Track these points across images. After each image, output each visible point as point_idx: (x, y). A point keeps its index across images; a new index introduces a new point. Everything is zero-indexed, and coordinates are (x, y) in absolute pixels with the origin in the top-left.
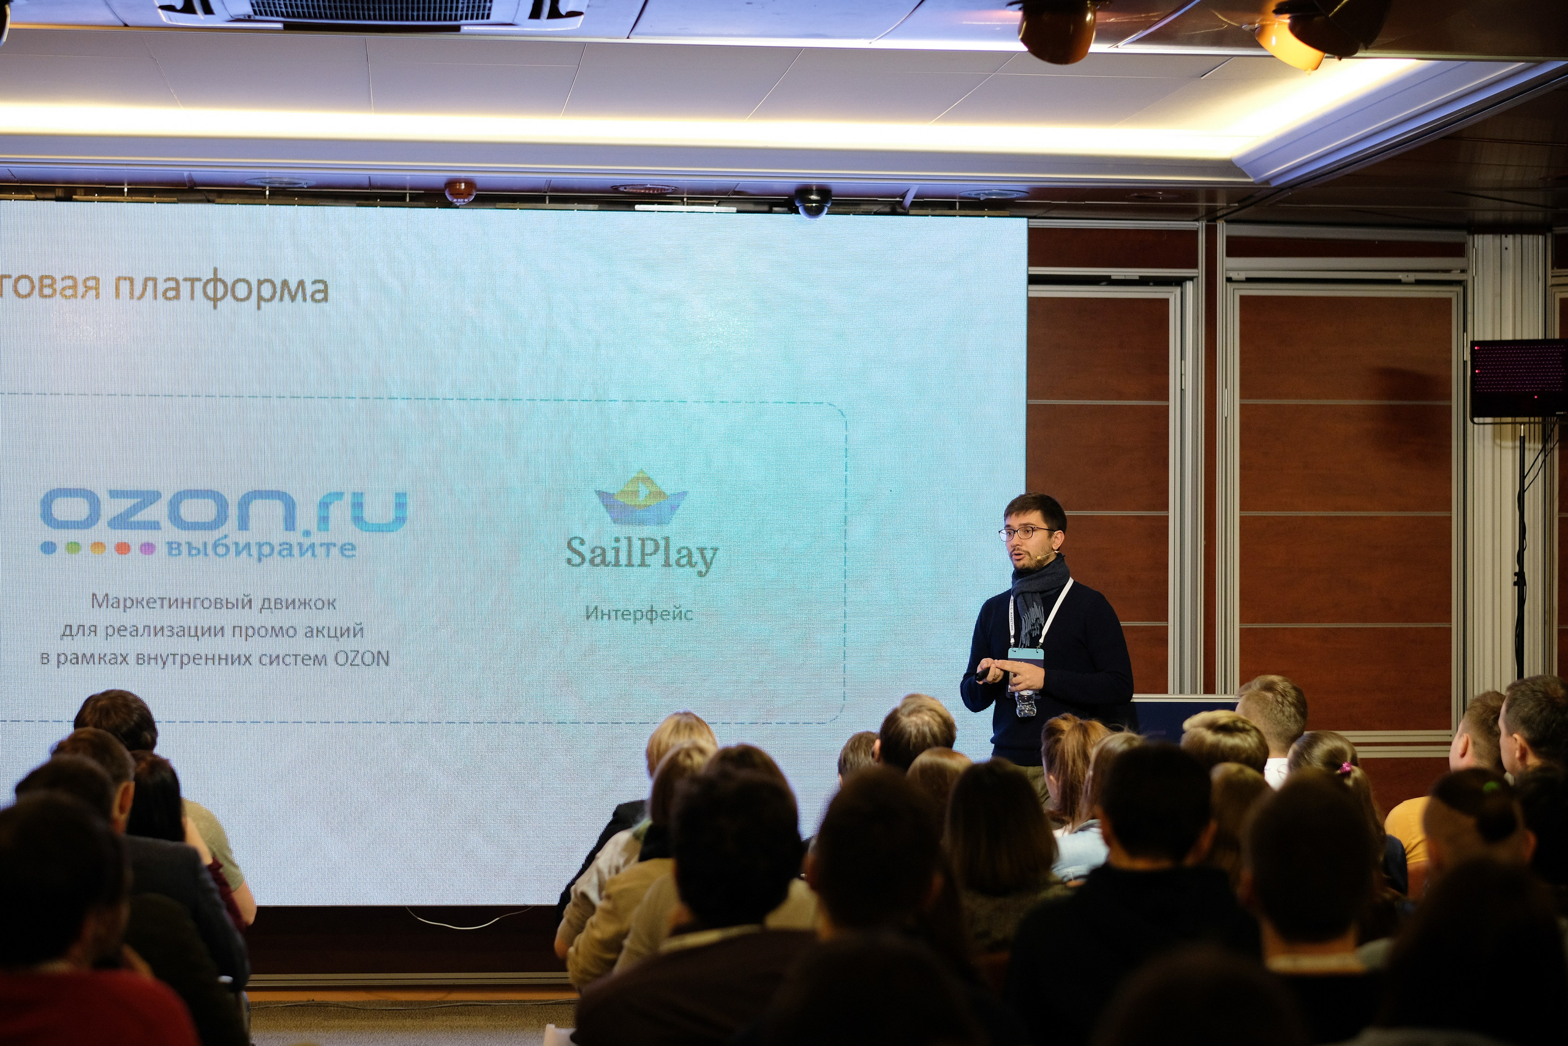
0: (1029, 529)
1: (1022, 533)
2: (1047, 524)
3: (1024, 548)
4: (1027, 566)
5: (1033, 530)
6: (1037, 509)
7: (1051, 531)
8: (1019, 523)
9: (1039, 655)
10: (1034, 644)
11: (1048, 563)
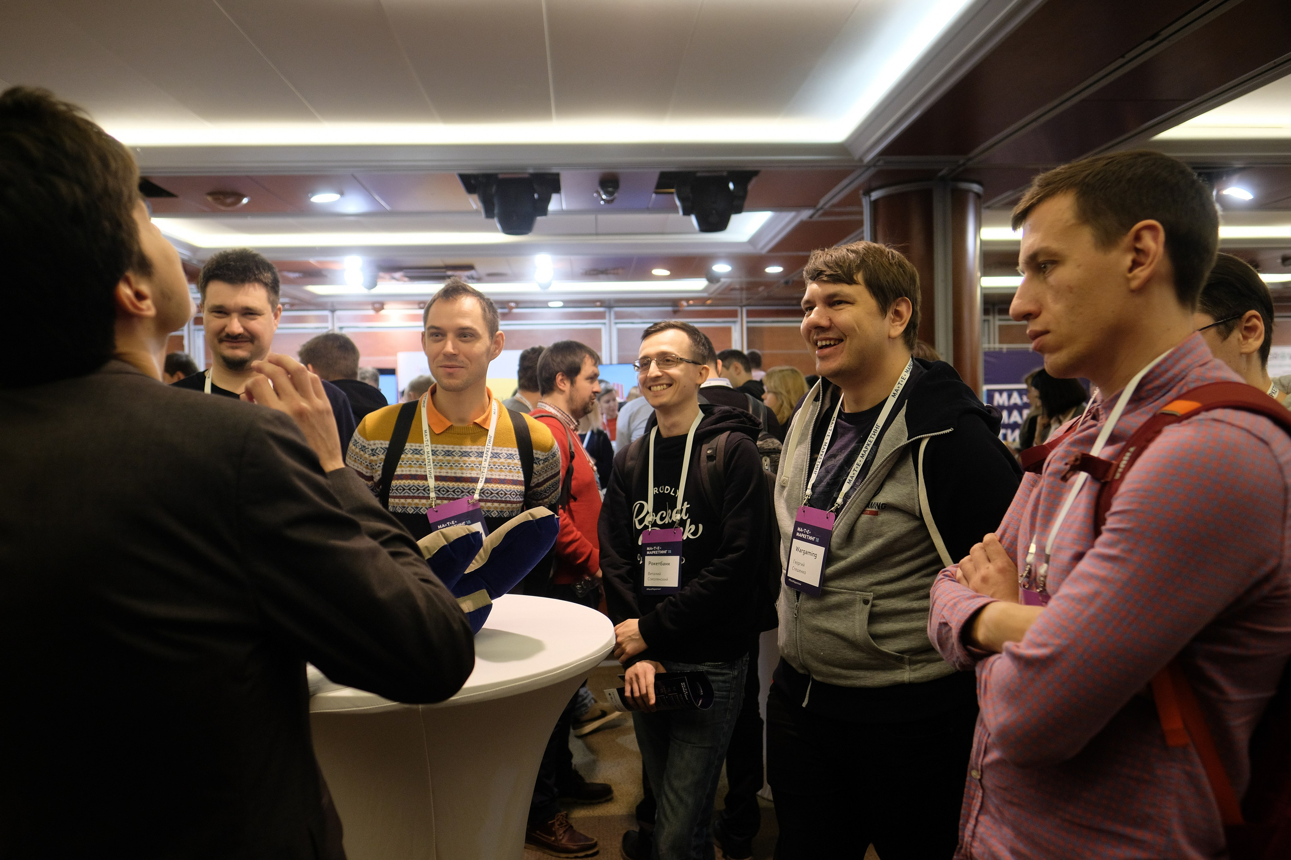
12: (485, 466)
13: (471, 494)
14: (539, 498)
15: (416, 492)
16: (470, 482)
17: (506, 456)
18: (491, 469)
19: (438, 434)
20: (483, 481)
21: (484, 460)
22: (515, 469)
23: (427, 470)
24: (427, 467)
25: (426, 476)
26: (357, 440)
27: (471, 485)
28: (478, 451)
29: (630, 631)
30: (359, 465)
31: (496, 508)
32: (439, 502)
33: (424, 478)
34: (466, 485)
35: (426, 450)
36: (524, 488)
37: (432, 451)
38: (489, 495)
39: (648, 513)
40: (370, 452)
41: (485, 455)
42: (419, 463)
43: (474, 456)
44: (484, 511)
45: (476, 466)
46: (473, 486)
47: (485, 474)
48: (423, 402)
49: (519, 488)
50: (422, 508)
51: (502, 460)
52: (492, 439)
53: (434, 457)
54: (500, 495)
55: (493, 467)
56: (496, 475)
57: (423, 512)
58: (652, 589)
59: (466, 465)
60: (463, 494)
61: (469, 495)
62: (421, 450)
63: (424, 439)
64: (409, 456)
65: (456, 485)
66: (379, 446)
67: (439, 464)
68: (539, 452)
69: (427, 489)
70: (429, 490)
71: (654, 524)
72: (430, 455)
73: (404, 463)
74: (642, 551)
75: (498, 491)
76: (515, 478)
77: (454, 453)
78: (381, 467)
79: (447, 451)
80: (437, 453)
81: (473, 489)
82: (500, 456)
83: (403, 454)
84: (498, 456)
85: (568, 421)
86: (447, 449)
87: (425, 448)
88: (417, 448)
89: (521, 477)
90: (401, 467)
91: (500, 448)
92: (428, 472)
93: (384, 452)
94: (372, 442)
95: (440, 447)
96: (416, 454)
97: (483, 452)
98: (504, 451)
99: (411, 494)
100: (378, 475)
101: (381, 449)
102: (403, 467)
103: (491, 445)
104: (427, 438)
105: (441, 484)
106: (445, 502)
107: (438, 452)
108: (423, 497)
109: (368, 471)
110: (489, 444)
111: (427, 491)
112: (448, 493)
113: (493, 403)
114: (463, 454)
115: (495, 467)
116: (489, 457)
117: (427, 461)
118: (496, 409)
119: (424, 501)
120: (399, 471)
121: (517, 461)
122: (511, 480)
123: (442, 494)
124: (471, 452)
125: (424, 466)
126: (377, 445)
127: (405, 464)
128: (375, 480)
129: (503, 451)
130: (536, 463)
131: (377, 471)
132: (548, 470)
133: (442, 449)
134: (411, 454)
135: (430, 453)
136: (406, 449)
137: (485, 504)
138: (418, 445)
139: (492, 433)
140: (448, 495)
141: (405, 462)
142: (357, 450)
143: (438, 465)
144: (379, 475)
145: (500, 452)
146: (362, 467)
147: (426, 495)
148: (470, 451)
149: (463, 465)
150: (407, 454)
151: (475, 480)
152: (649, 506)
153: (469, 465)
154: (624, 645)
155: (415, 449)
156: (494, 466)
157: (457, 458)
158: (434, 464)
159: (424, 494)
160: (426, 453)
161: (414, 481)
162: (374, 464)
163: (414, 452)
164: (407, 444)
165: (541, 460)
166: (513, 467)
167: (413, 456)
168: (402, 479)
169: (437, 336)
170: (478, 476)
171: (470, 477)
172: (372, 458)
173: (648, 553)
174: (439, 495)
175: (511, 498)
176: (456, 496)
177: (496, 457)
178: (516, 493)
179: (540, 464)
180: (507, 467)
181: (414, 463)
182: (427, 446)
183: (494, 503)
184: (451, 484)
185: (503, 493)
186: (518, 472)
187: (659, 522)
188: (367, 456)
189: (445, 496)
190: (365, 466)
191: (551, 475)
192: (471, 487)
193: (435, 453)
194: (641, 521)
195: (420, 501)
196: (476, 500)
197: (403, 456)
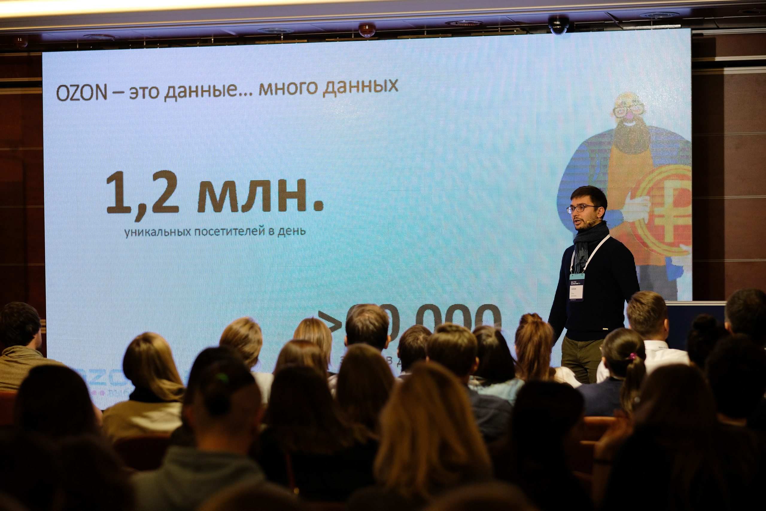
0: (582, 206)
1: (579, 208)
2: (594, 203)
3: (580, 217)
4: (582, 227)
5: (585, 207)
6: (588, 194)
7: (596, 208)
8: (577, 203)
9: (582, 276)
10: (581, 271)
11: (594, 225)
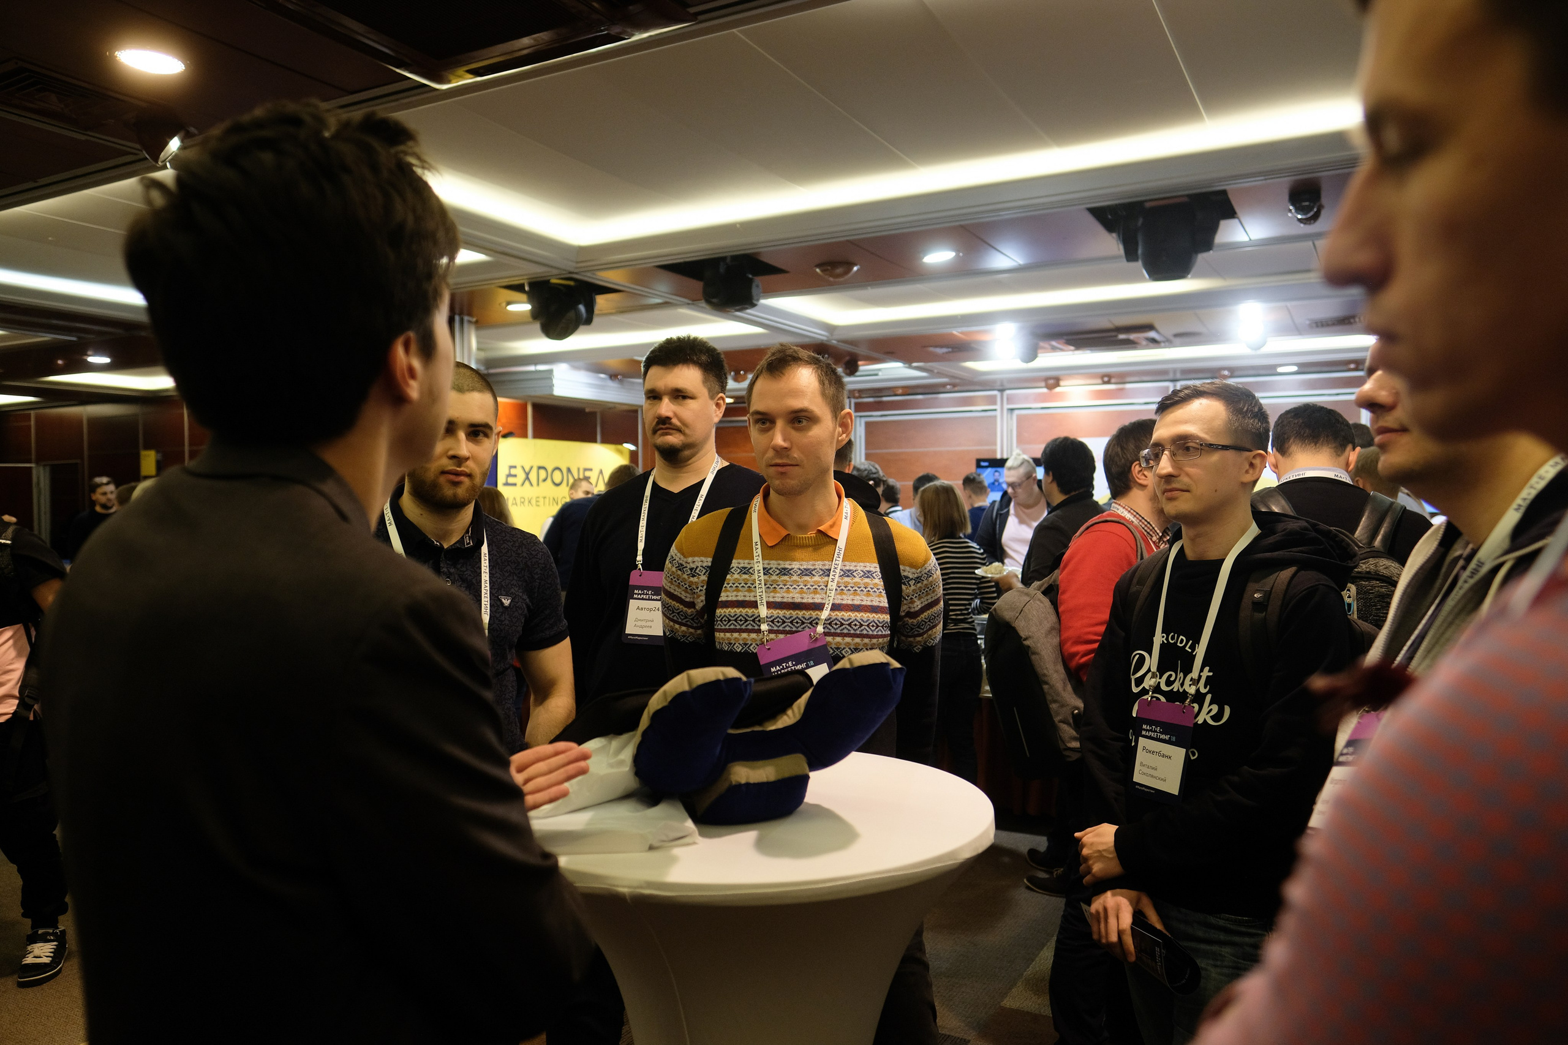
12: (832, 588)
13: (815, 625)
14: (910, 634)
15: (744, 623)
16: (812, 609)
17: (862, 574)
18: (840, 591)
19: (772, 547)
20: (829, 609)
21: (830, 580)
22: (875, 591)
23: (758, 594)
24: (758, 591)
25: (756, 602)
26: (674, 556)
27: (814, 614)
28: (823, 568)
29: (1102, 843)
30: (676, 588)
31: (848, 644)
32: (772, 636)
33: (754, 605)
34: (807, 614)
35: (756, 568)
36: (888, 616)
37: (764, 569)
38: (837, 626)
39: (1149, 670)
40: (689, 572)
41: (832, 573)
42: (747, 585)
43: (819, 574)
44: (831, 648)
45: (820, 588)
46: (817, 614)
47: (831, 599)
48: (754, 505)
49: (881, 617)
50: (751, 644)
51: (857, 580)
52: (842, 552)
53: (766, 577)
54: (854, 627)
55: (844, 588)
56: (848, 600)
57: (753, 650)
58: (1144, 788)
59: (807, 587)
60: (803, 626)
61: (812, 627)
62: (751, 568)
63: (755, 554)
64: (736, 576)
65: (794, 613)
66: (699, 564)
67: (773, 586)
68: (908, 568)
69: (757, 619)
70: (759, 621)
71: (1157, 689)
72: (762, 574)
73: (729, 585)
74: (1137, 729)
75: (851, 621)
76: (875, 603)
77: (791, 572)
78: (704, 591)
79: (783, 569)
80: (770, 571)
81: (817, 618)
82: (854, 574)
83: (729, 574)
84: (851, 574)
85: (1148, 531)
86: (782, 566)
87: (756, 566)
88: (746, 565)
89: (884, 603)
90: (726, 591)
91: (854, 564)
92: (758, 597)
93: (706, 572)
94: (690, 559)
95: (774, 564)
96: (745, 573)
97: (830, 570)
98: (860, 567)
99: (738, 627)
100: (700, 601)
101: (702, 569)
102: (729, 591)
103: (841, 559)
104: (757, 552)
105: (776, 612)
106: (781, 636)
107: (772, 570)
108: (752, 629)
109: (688, 595)
110: (837, 559)
111: (758, 623)
112: (784, 625)
113: (845, 504)
114: (803, 572)
115: (847, 589)
116: (837, 576)
117: (758, 582)
118: (849, 512)
119: (753, 635)
120: (723, 597)
121: (878, 581)
122: (870, 606)
123: (777, 626)
124: (814, 569)
125: (754, 589)
126: (696, 563)
127: (731, 587)
128: (697, 607)
129: (858, 568)
130: (905, 584)
131: (699, 596)
132: (921, 595)
133: (776, 566)
134: (738, 574)
135: (762, 571)
136: (733, 567)
137: (834, 639)
138: (746, 561)
139: (842, 543)
140: (784, 627)
141: (731, 584)
142: (674, 569)
143: (771, 587)
144: (702, 601)
145: (854, 569)
146: (680, 590)
147: (756, 627)
148: (812, 568)
149: (804, 587)
150: (733, 574)
151: (819, 607)
152: (1152, 661)
153: (811, 587)
154: (1091, 862)
155: (743, 568)
156: (846, 587)
157: (795, 578)
158: (767, 586)
159: (753, 626)
160: (756, 572)
161: (741, 609)
162: (695, 587)
163: (742, 571)
164: (734, 561)
165: (912, 579)
166: (872, 589)
167: (741, 576)
168: (727, 607)
169: (764, 423)
170: (824, 602)
171: (812, 603)
172: (692, 579)
173: (1144, 733)
174: (772, 627)
175: (869, 630)
176: (794, 629)
177: (848, 576)
178: (876, 624)
179: (910, 586)
180: (864, 589)
181: (741, 585)
182: (758, 564)
183: (845, 638)
184: (788, 613)
185: (858, 624)
186: (880, 596)
187: (1164, 688)
188: (685, 576)
189: (781, 628)
190: (684, 588)
191: (926, 603)
192: (814, 617)
193: (767, 571)
194: (1140, 681)
195: (749, 636)
196: (820, 634)
197: (728, 577)
